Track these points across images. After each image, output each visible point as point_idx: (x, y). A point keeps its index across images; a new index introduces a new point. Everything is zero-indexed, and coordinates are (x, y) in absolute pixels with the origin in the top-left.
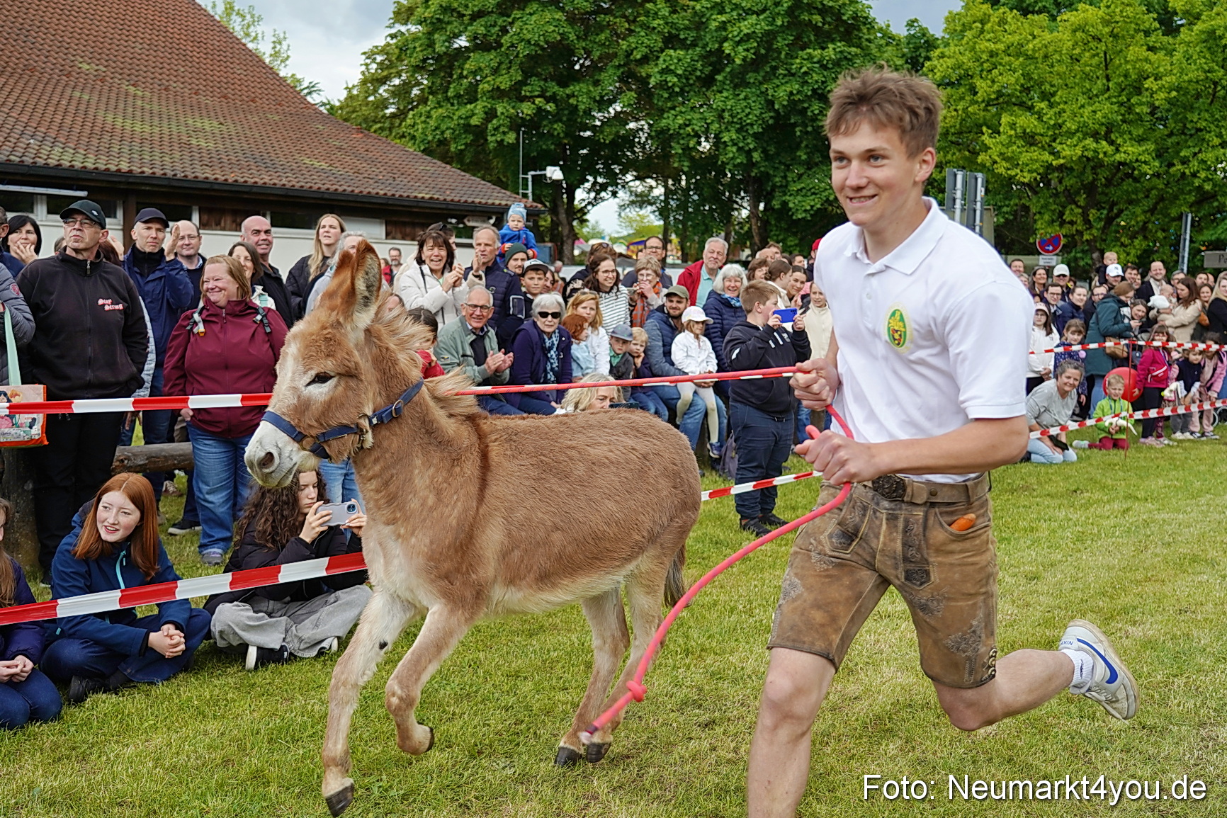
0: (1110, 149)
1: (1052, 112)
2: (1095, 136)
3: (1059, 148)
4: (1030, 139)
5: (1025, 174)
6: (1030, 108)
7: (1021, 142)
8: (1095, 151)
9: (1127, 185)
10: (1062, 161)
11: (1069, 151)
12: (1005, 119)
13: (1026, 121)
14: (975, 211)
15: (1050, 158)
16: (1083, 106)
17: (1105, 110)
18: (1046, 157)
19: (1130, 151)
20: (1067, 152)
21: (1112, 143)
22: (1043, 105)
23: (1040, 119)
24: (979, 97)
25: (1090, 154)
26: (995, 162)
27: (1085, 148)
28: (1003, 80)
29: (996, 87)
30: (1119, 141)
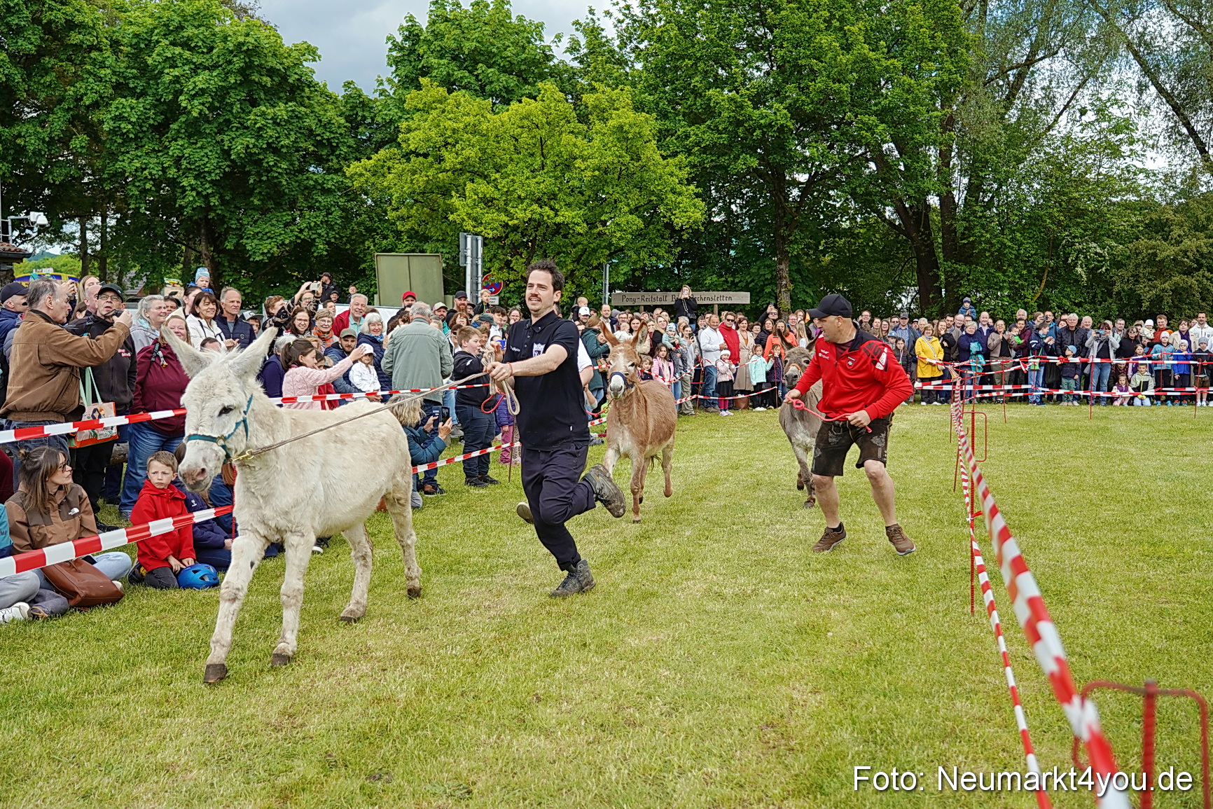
0: (552, 213)
1: (504, 182)
2: (538, 201)
3: (512, 211)
4: (488, 202)
5: (489, 231)
6: (486, 177)
7: (482, 205)
8: (540, 214)
9: (558, 240)
10: (516, 222)
11: (521, 214)
12: (469, 186)
13: (484, 188)
14: (477, 265)
15: (506, 219)
16: (527, 178)
17: (545, 183)
18: (504, 218)
19: (566, 215)
20: (520, 215)
21: (552, 208)
22: (498, 175)
23: (496, 187)
24: (447, 165)
25: (537, 217)
26: (463, 220)
27: (533, 212)
28: (467, 153)
29: (460, 159)
30: (557, 207)
